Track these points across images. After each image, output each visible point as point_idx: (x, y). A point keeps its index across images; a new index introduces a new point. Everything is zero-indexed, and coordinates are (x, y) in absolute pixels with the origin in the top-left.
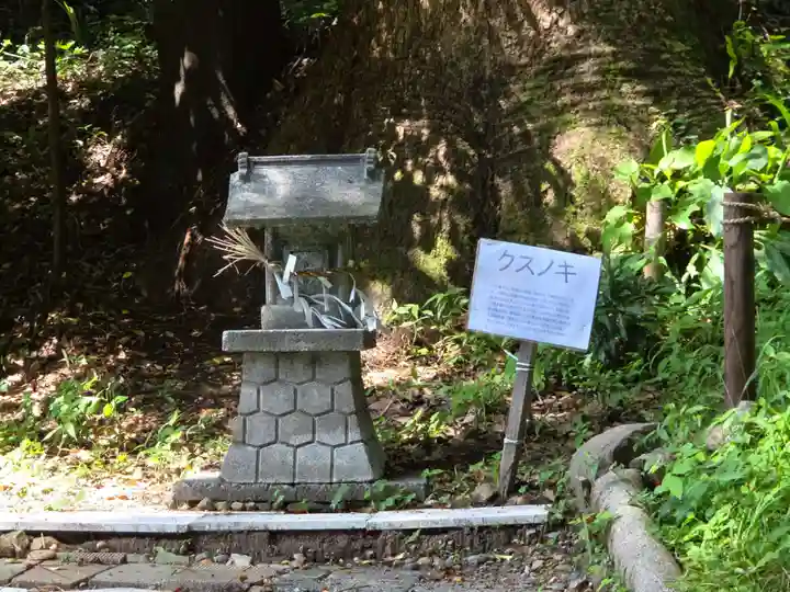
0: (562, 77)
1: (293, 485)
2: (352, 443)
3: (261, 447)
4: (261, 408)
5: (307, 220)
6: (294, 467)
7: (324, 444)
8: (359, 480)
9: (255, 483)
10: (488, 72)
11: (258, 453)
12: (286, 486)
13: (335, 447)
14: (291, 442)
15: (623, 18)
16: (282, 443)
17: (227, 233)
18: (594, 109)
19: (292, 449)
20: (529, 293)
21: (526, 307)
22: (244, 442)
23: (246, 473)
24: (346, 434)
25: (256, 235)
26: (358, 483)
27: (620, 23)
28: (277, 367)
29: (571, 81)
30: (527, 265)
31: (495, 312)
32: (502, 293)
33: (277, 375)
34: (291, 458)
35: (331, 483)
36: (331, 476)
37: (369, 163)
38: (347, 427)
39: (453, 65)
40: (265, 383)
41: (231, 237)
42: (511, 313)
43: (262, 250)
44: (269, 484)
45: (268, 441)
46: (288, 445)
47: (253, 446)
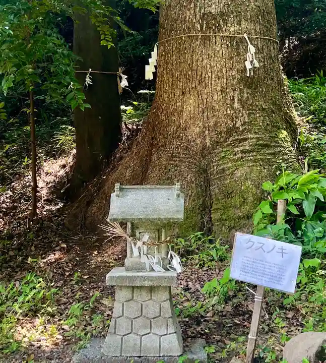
0: (237, 146)
1: (140, 357)
2: (170, 334)
3: (124, 336)
4: (125, 315)
5: (149, 219)
6: (141, 347)
7: (155, 334)
8: (174, 355)
9: (121, 356)
10: (208, 144)
11: (122, 339)
12: (136, 358)
13: (161, 336)
14: (139, 333)
15: (261, 124)
16: (135, 333)
17: (109, 223)
18: (251, 159)
19: (139, 337)
20: (263, 261)
21: (261, 269)
22: (115, 333)
23: (115, 350)
24: (167, 329)
25: (123, 224)
26: (173, 357)
27: (261, 126)
28: (133, 293)
29: (241, 148)
30: (261, 247)
31: (244, 269)
32: (248, 260)
33: (133, 297)
34: (139, 342)
35: (160, 357)
36: (160, 352)
37: (177, 190)
38: (167, 325)
39: (194, 141)
40: (126, 301)
41: (111, 225)
42: (253, 271)
43: (126, 232)
44: (127, 357)
45: (127, 332)
46: (137, 335)
47: (120, 335)
